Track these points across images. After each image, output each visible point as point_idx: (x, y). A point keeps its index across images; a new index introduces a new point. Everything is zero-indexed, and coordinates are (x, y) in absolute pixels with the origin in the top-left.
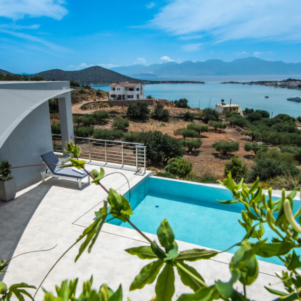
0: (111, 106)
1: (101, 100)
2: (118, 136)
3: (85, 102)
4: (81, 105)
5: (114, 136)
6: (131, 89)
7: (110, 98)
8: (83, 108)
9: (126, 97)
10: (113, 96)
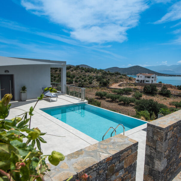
0: (136, 86)
1: (131, 82)
2: (132, 101)
3: (121, 83)
4: (119, 84)
5: (130, 100)
6: (149, 77)
7: (136, 81)
8: (120, 86)
9: (145, 81)
10: (138, 80)
